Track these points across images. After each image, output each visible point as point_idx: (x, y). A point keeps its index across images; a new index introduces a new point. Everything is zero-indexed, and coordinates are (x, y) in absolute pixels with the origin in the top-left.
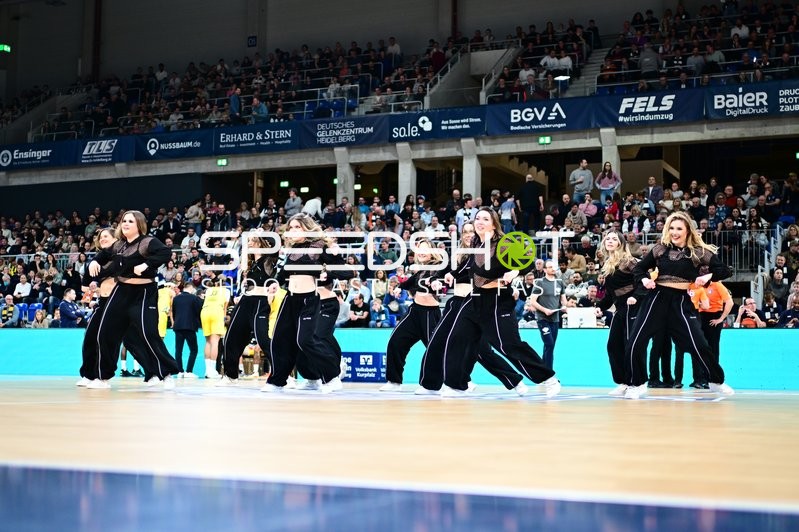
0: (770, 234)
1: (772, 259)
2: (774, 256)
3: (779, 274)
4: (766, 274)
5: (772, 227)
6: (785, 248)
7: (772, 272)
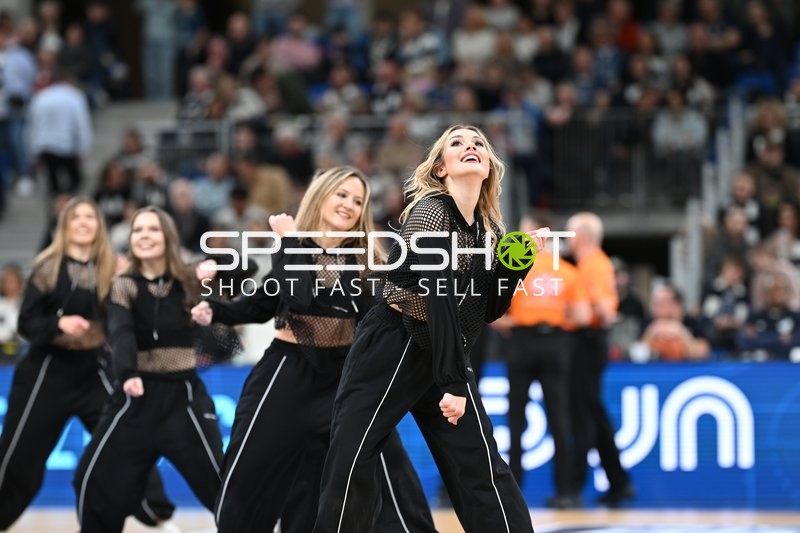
0: (717, 123)
1: (724, 184)
2: (726, 176)
3: (738, 219)
4: (708, 219)
5: (721, 103)
6: (750, 156)
7: (721, 215)
